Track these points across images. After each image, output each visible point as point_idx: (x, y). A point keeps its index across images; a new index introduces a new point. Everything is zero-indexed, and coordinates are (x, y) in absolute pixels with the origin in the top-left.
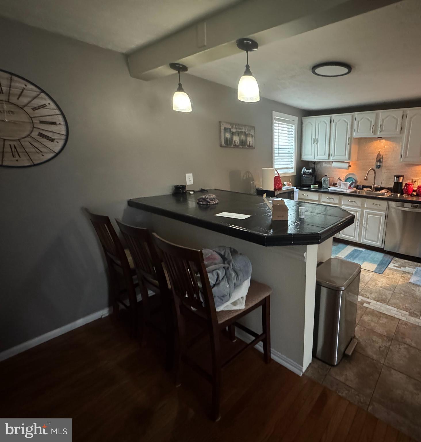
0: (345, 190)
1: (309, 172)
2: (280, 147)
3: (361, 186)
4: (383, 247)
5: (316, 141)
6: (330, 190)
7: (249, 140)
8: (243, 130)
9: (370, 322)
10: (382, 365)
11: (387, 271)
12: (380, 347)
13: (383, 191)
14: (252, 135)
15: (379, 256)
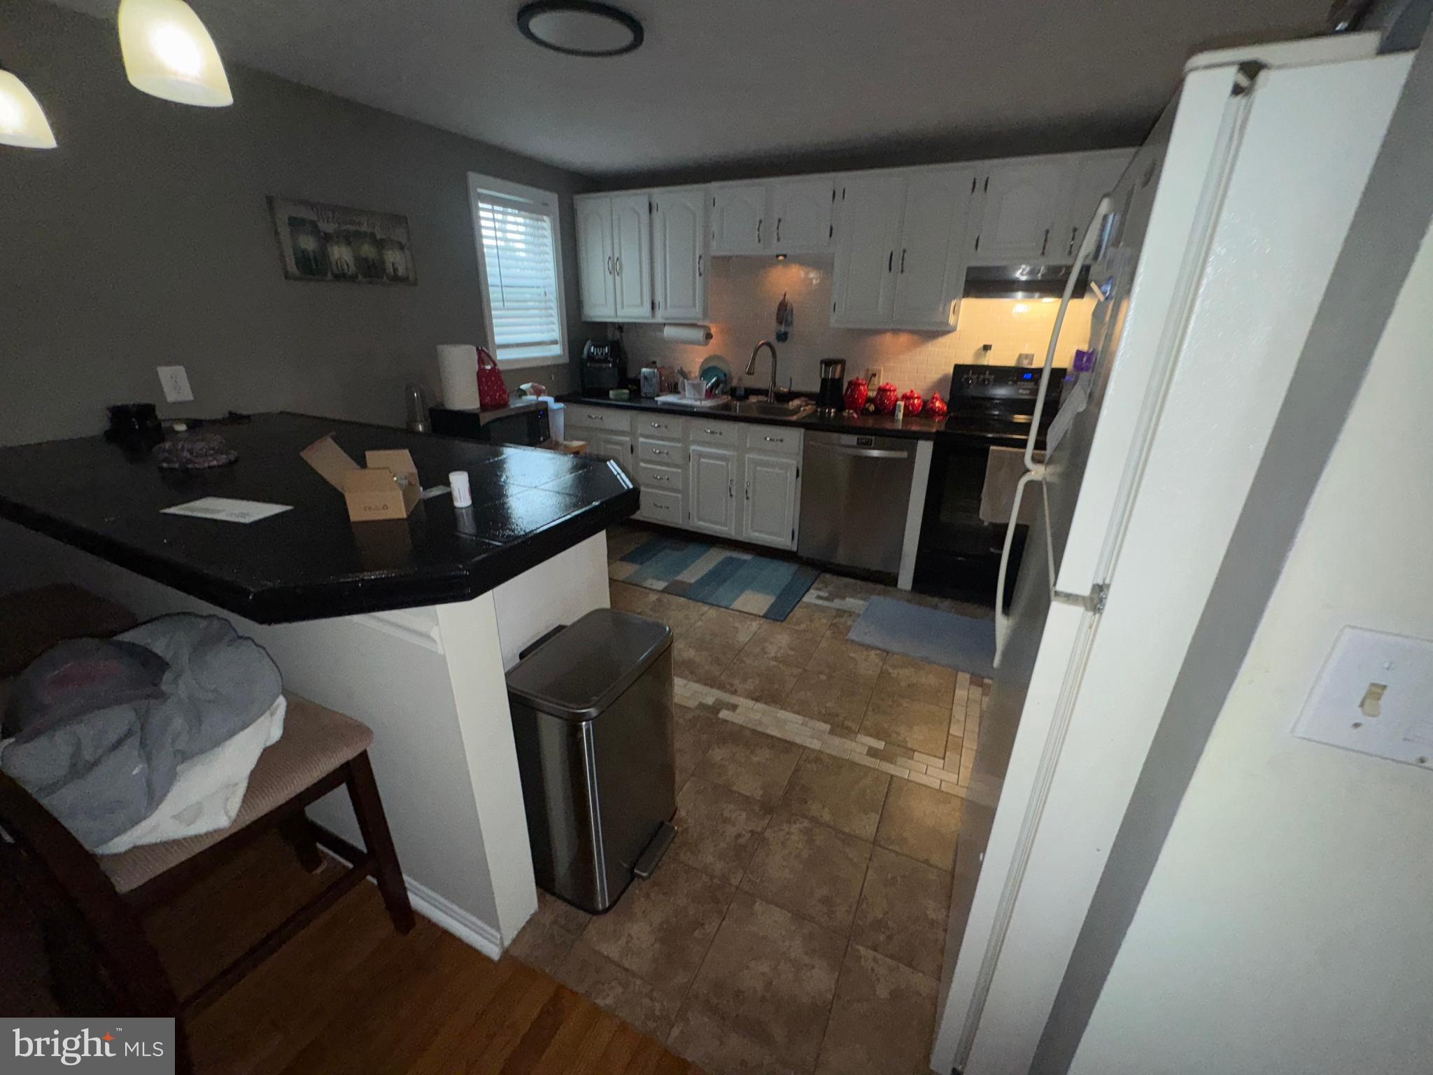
0: (698, 403)
1: (602, 354)
2: (505, 281)
3: (743, 390)
4: (795, 549)
5: (615, 267)
6: (659, 403)
7: (392, 260)
8: (364, 228)
9: (727, 763)
10: (733, 889)
11: (798, 612)
12: (739, 836)
13: (796, 402)
14: (400, 243)
15: (784, 572)
